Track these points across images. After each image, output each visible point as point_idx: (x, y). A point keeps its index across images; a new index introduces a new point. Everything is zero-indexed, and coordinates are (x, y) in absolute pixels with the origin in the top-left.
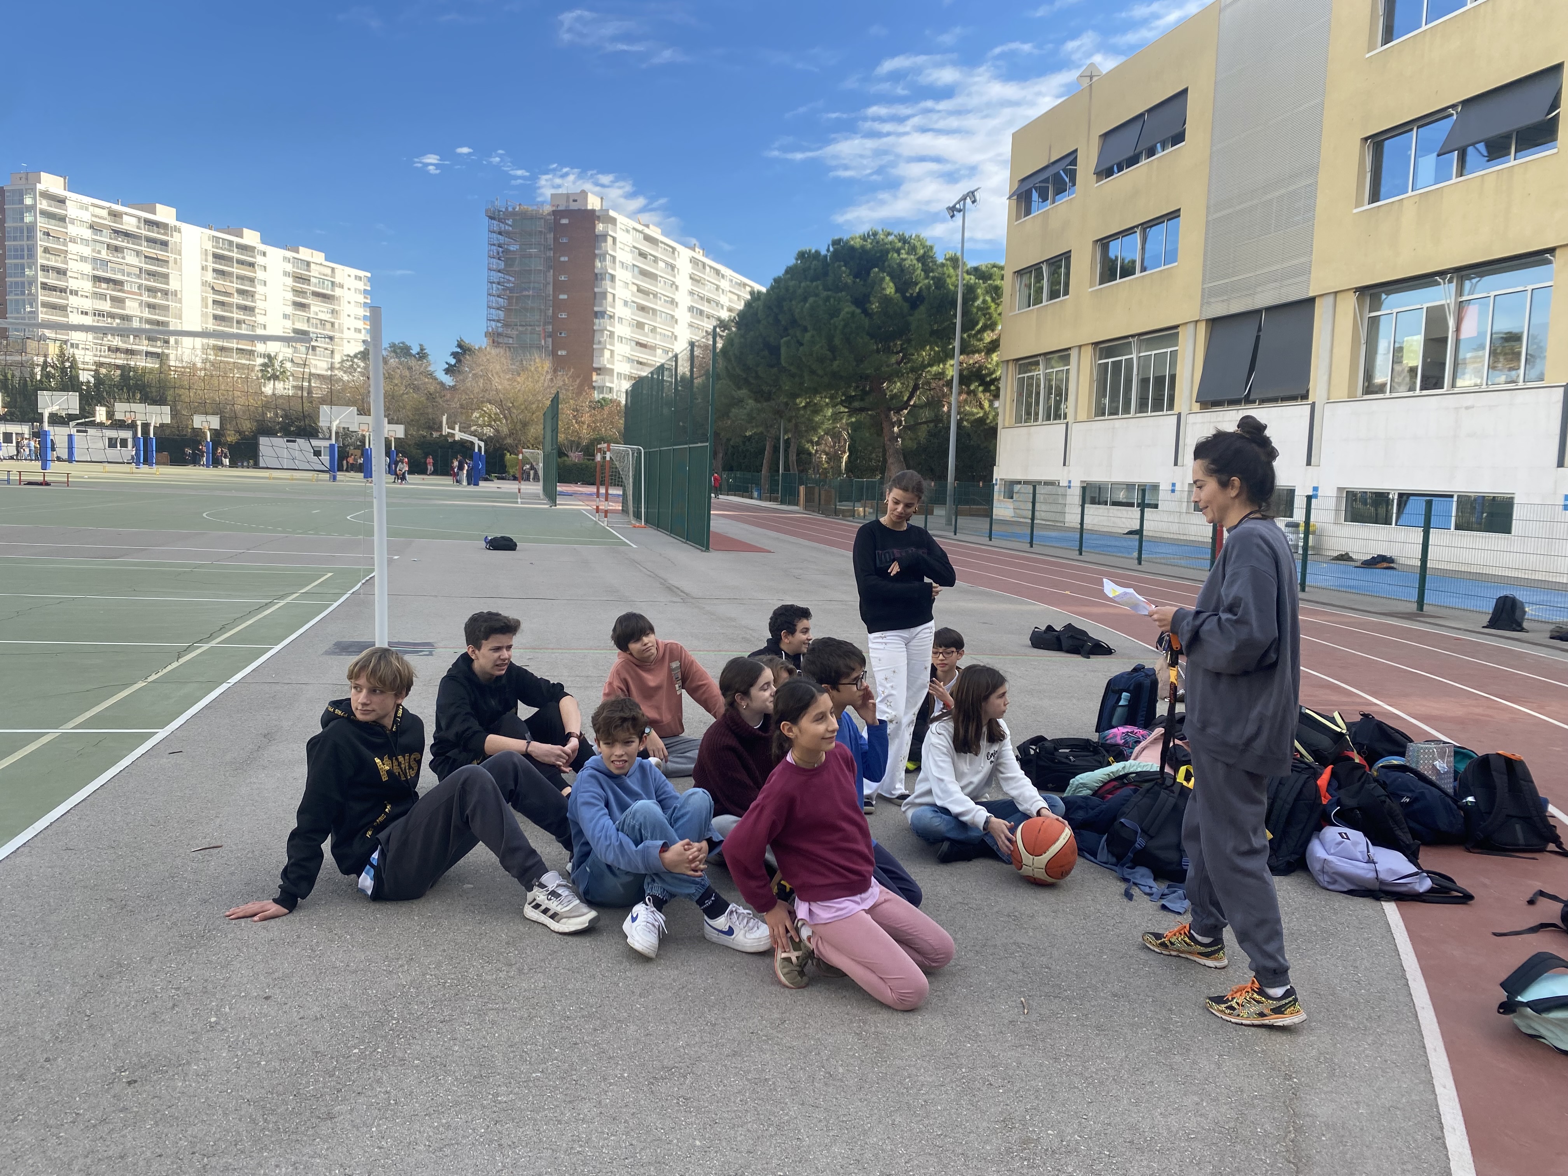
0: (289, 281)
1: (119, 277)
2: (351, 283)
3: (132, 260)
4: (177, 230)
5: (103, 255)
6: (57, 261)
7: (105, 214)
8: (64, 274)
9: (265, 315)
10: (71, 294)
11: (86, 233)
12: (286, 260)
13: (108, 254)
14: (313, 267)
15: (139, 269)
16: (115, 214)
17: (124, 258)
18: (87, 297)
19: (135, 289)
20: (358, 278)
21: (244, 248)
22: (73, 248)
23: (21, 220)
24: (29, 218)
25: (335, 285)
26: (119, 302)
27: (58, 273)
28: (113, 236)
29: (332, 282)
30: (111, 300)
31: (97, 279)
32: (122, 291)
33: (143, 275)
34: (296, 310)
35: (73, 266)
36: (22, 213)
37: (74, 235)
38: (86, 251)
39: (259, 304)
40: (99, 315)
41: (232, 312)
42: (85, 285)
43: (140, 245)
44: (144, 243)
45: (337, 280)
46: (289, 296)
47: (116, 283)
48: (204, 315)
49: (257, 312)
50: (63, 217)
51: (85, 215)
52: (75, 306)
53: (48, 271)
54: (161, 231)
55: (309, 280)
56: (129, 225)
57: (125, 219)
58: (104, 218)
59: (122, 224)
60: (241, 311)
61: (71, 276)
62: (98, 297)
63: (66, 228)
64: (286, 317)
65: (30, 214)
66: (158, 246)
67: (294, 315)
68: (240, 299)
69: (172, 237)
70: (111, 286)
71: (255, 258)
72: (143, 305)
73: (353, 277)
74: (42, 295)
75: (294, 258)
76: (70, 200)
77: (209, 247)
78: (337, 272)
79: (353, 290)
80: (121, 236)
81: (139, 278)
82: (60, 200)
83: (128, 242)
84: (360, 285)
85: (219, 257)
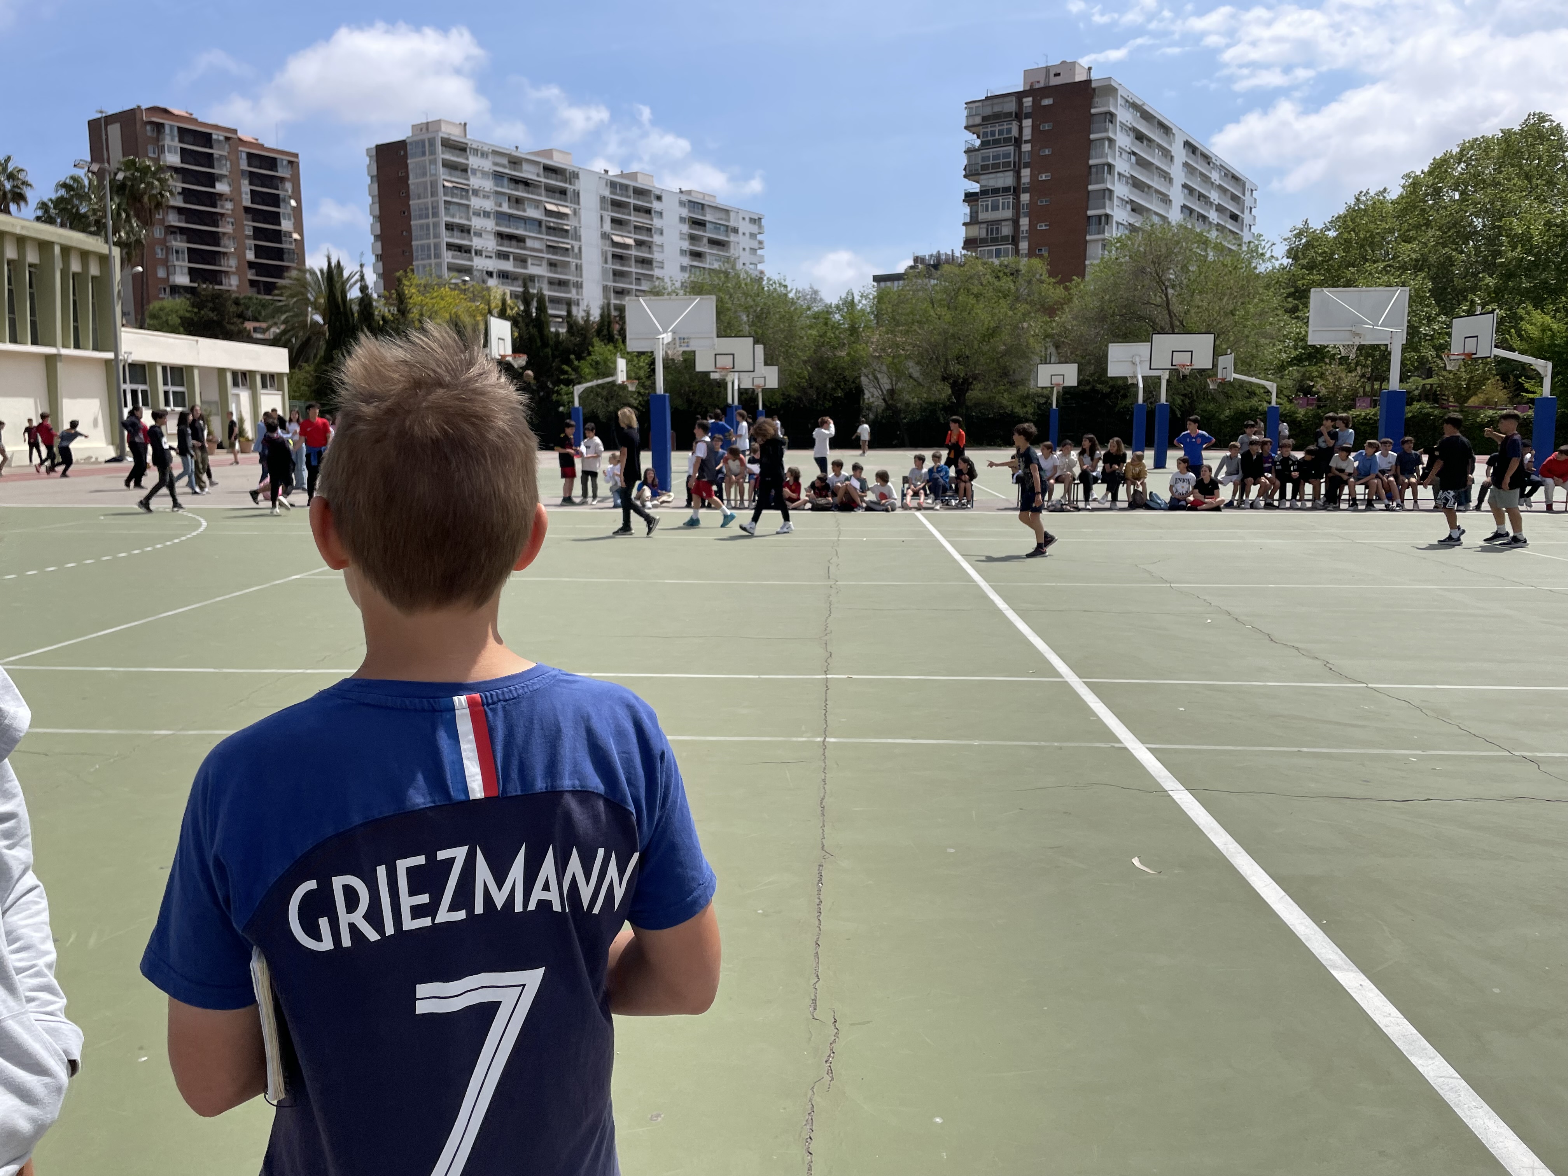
0: (685, 228)
1: (520, 232)
2: (745, 227)
3: (532, 213)
4: (575, 175)
5: (505, 208)
6: (461, 218)
7: (505, 161)
8: (469, 231)
9: (662, 268)
10: (476, 254)
11: (488, 185)
12: (682, 204)
13: (509, 207)
14: (707, 210)
15: (540, 223)
16: (515, 162)
17: (524, 211)
18: (491, 257)
19: (537, 245)
20: (753, 221)
21: (640, 192)
22: (476, 202)
23: (424, 174)
24: (433, 172)
25: (729, 229)
26: (522, 261)
27: (462, 231)
28: (513, 185)
29: (727, 226)
30: (514, 259)
31: (500, 236)
32: (525, 248)
33: (544, 229)
34: (693, 261)
35: (477, 223)
36: (425, 167)
37: (476, 187)
38: (488, 205)
39: (657, 256)
40: (503, 277)
41: (630, 266)
42: (490, 244)
43: (540, 195)
44: (543, 192)
45: (732, 224)
46: (686, 245)
47: (519, 240)
48: (604, 271)
49: (655, 264)
50: (464, 167)
51: (487, 165)
52: (480, 268)
53: (453, 230)
54: (559, 177)
55: (704, 225)
56: (528, 173)
57: (525, 166)
58: (504, 166)
59: (521, 171)
60: (639, 265)
61: (475, 234)
62: (503, 256)
63: (468, 179)
64: (683, 269)
65: (433, 167)
66: (557, 195)
67: (691, 266)
68: (637, 251)
69: (571, 184)
70: (514, 243)
71: (651, 203)
72: (544, 263)
73: (747, 219)
74: (448, 257)
75: (690, 201)
76: (471, 148)
77: (607, 193)
78: (732, 215)
79: (748, 235)
80: (521, 187)
81: (540, 232)
82: (462, 149)
83: (528, 192)
84: (754, 229)
85: (616, 205)
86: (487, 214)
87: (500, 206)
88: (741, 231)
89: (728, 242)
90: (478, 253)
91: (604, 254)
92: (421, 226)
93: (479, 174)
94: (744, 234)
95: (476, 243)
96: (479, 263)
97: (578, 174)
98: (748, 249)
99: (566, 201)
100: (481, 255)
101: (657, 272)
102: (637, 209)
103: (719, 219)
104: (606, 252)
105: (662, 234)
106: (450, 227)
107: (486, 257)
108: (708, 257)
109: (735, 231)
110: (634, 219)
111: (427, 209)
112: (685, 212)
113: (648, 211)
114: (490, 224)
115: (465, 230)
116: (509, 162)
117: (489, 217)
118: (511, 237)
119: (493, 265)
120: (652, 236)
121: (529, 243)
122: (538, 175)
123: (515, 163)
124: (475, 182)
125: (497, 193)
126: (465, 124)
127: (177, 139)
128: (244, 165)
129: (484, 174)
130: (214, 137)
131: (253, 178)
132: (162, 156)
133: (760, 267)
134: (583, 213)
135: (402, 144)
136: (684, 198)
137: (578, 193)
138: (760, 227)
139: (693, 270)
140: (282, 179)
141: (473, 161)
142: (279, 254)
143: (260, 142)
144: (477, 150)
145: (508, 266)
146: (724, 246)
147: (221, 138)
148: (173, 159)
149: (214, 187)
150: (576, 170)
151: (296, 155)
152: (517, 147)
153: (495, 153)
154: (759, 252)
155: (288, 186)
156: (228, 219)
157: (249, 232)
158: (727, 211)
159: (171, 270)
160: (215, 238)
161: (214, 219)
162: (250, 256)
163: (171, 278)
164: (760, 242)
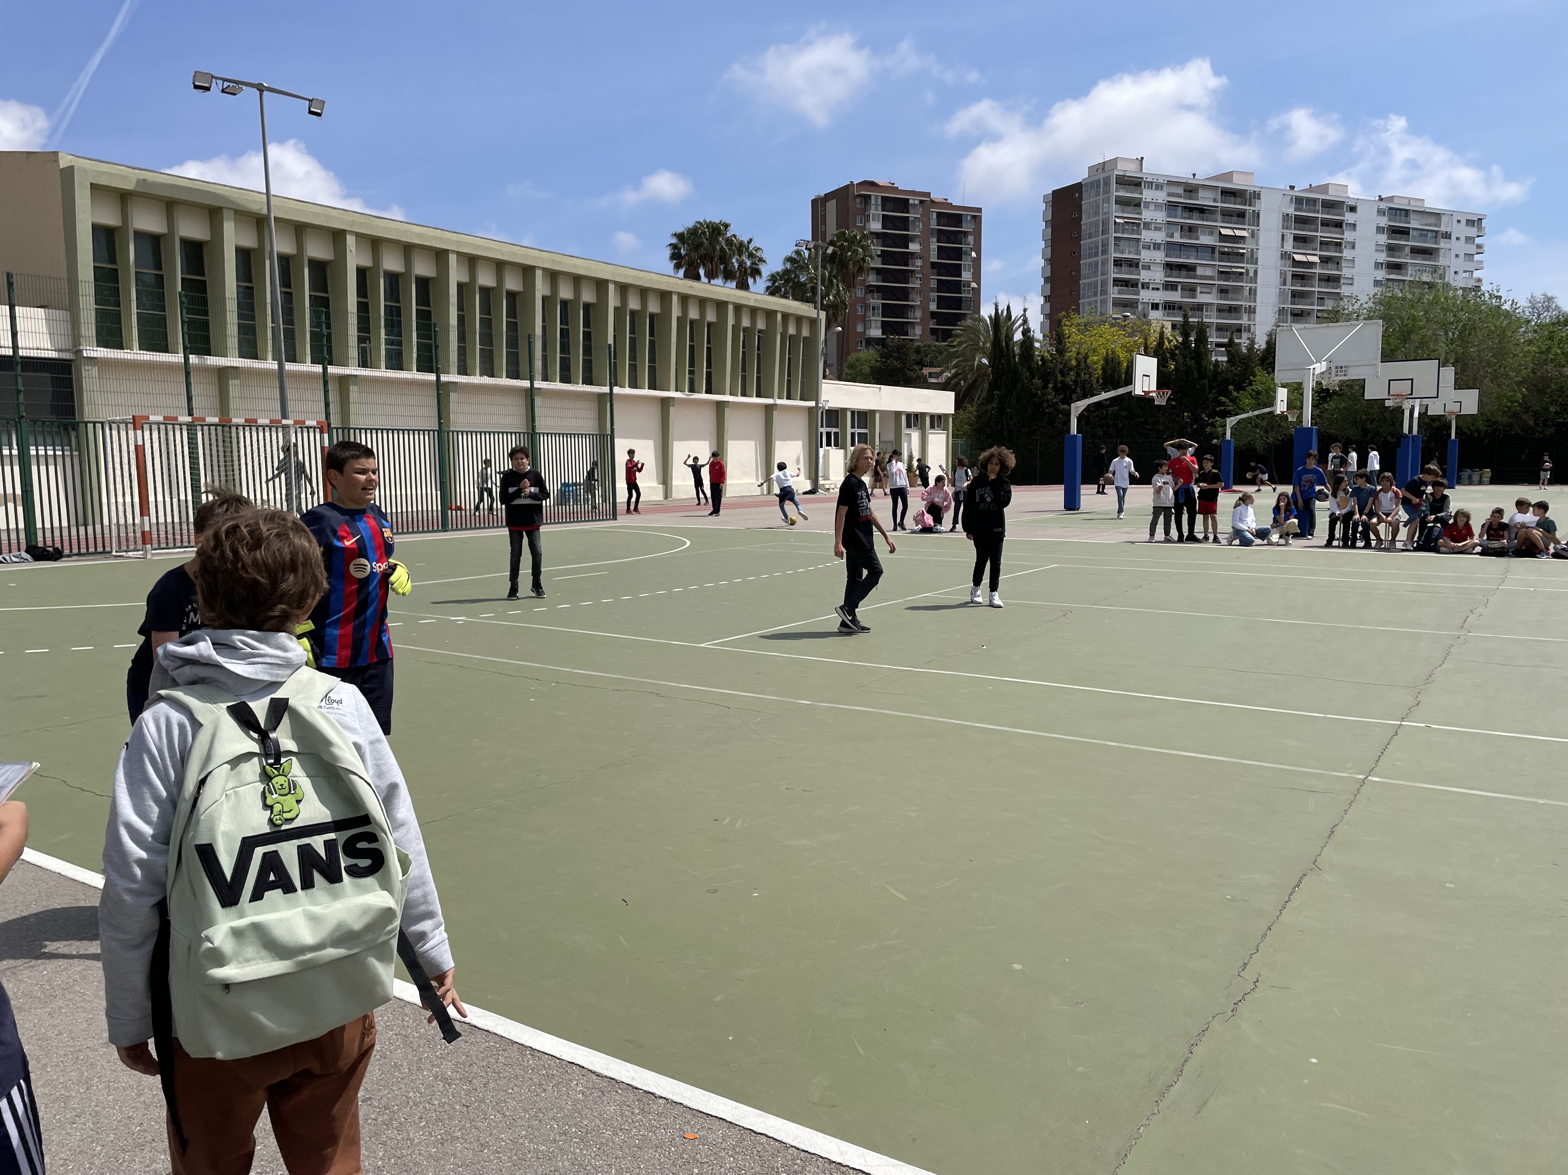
0: (1383, 239)
1: (1191, 261)
2: (1461, 231)
3: (1205, 240)
4: (1256, 195)
5: (1177, 238)
6: (1130, 253)
7: (1180, 191)
8: (1137, 265)
9: (1352, 284)
10: (1143, 288)
11: (1160, 216)
12: (1381, 212)
13: (1181, 237)
14: (1412, 216)
15: (1213, 249)
16: (1191, 189)
17: (1197, 239)
18: (1158, 289)
19: (1208, 272)
20: (1470, 223)
21: (1331, 205)
22: (1147, 236)
23: (1097, 213)
24: (1105, 210)
25: (1440, 235)
26: (1191, 290)
27: (1131, 266)
28: (1186, 214)
29: (1437, 232)
30: (1182, 289)
31: (1169, 267)
32: (1195, 277)
33: (1217, 255)
34: (1389, 274)
35: (1146, 256)
36: (1098, 206)
37: (1148, 220)
38: (1160, 237)
39: (1346, 272)
40: (1169, 309)
41: (1313, 286)
42: (1158, 275)
43: (1216, 221)
44: (1219, 217)
45: (1443, 229)
46: (1382, 257)
47: (1190, 269)
48: (1282, 293)
49: (1342, 281)
50: (1138, 202)
51: (1161, 196)
52: (1146, 300)
53: (1121, 265)
54: (1238, 200)
55: (1408, 234)
56: (1205, 199)
57: (1201, 193)
58: (1179, 196)
59: (1197, 199)
60: (1324, 284)
61: (1144, 267)
62: (1170, 286)
63: (1140, 214)
64: (1377, 283)
65: (1106, 205)
66: (1235, 219)
67: (1387, 279)
68: (1323, 269)
69: (1250, 205)
70: (1184, 273)
71: (1344, 216)
72: (1215, 290)
73: (1464, 222)
74: (1114, 293)
75: (1390, 208)
76: (1145, 182)
77: (1291, 211)
78: (1443, 218)
79: (1463, 239)
80: (1195, 214)
81: (1213, 259)
82: (1136, 183)
83: (1203, 220)
84: (1472, 231)
85: (1301, 221)
86: (1157, 246)
87: (1172, 236)
88: (1453, 237)
89: (1437, 250)
90: (1145, 286)
91: (1283, 275)
92: (1090, 264)
93: (1152, 207)
94: (1458, 239)
95: (1144, 276)
96: (1146, 296)
97: (1259, 194)
98: (1462, 256)
99: (1244, 224)
100: (1148, 288)
101: (1345, 290)
102: (1326, 223)
103: (1426, 225)
104: (1285, 272)
105: (1353, 247)
106: (1118, 263)
107: (1153, 289)
108: (1410, 268)
109: (1447, 236)
110: (1321, 234)
111: (1097, 247)
112: (1384, 222)
113: (1339, 225)
114: (1160, 256)
115: (1133, 264)
116: (1185, 191)
117: (1159, 249)
118: (1181, 267)
119: (1160, 297)
120: (1341, 252)
121: (1200, 271)
122: (1215, 200)
123: (1190, 191)
124: (1147, 215)
125: (1169, 223)
126: (1142, 158)
127: (880, 208)
128: (934, 225)
129: (1158, 206)
130: (911, 202)
131: (941, 235)
132: (867, 225)
133: (1477, 274)
134: (1262, 235)
135: (1078, 187)
136: (1384, 205)
137: (1258, 214)
138: (1480, 228)
139: (1390, 284)
140: (965, 234)
141: (1147, 195)
142: (958, 303)
143: (949, 201)
144: (1152, 183)
145: (1175, 296)
146: (1431, 254)
147: (917, 202)
148: (876, 226)
149: (908, 248)
150: (1257, 190)
151: (979, 210)
152: (1194, 175)
153: (1170, 183)
154: (1476, 257)
155: (971, 239)
156: (917, 275)
157: (933, 284)
158: (1437, 215)
159: (868, 324)
160: (905, 294)
161: (905, 276)
162: (933, 307)
163: (867, 331)
164: (1479, 246)
